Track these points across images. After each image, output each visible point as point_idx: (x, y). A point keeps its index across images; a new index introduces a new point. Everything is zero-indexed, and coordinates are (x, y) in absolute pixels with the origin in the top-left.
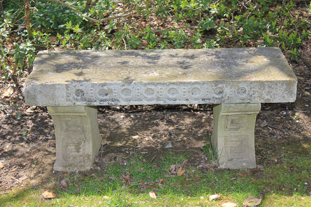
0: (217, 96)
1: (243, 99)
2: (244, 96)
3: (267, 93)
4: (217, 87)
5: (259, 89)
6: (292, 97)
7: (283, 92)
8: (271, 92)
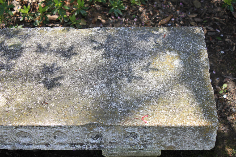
0: (94, 141)
1: (133, 145)
2: (135, 141)
3: (169, 140)
4: (92, 131)
5: (157, 135)
6: (208, 145)
7: (195, 139)
8: (176, 139)
